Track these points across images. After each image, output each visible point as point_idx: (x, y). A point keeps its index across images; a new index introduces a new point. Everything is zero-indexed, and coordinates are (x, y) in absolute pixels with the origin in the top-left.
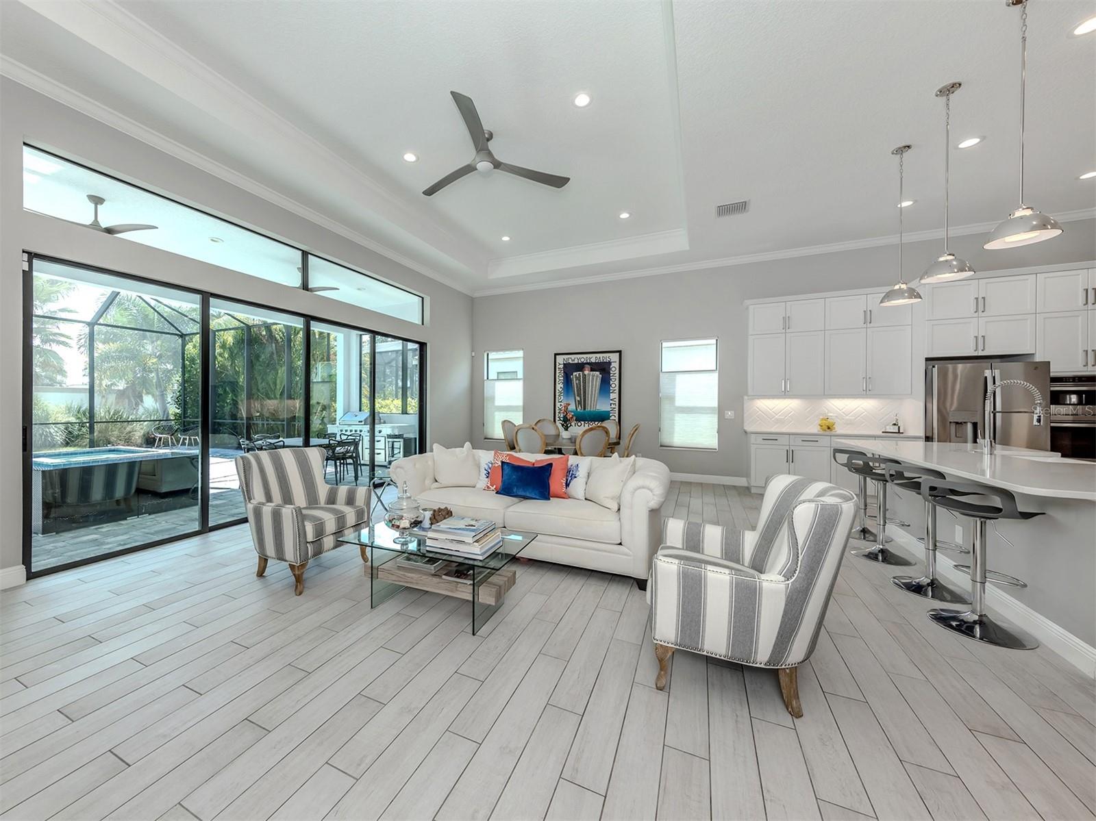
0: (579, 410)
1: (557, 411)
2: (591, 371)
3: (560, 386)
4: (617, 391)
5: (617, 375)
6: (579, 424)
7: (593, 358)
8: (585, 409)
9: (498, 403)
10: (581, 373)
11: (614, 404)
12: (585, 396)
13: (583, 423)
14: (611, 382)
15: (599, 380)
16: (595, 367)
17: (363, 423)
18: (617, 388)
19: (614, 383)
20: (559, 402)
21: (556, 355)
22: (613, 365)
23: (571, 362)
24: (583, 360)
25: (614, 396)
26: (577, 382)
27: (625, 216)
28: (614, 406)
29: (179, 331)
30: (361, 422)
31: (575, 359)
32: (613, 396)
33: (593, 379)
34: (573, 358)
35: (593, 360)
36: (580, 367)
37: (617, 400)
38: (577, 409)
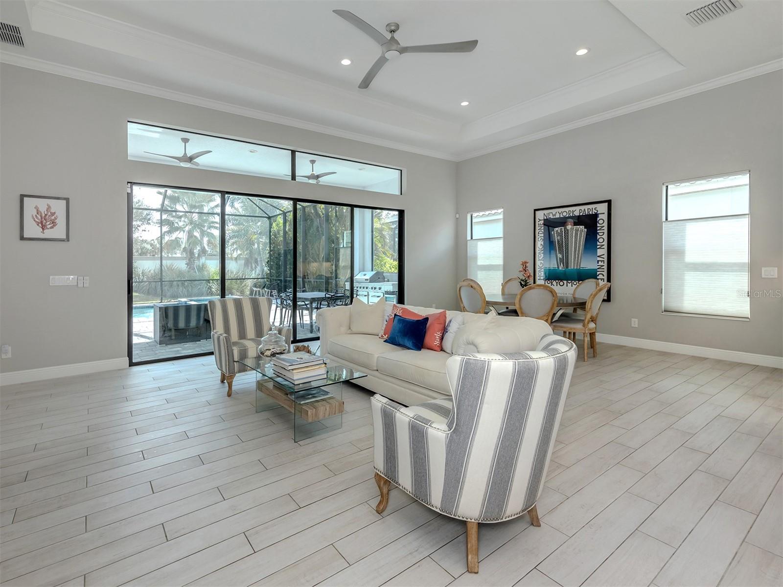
0: (560, 269)
1: (537, 270)
2: (574, 226)
3: (540, 243)
4: (606, 247)
5: (606, 228)
6: (561, 283)
7: (577, 211)
8: (567, 267)
9: (480, 262)
10: (563, 228)
11: (601, 261)
12: (567, 252)
13: (565, 282)
14: (598, 237)
15: (584, 235)
16: (579, 220)
17: (368, 281)
18: (605, 243)
19: (602, 238)
20: (539, 260)
21: (535, 210)
22: (600, 216)
23: (552, 217)
24: (565, 214)
25: (602, 252)
26: (559, 238)
28: (602, 264)
29: (268, 215)
30: (368, 280)
31: (556, 214)
32: (600, 252)
33: (576, 234)
34: (554, 213)
35: (577, 213)
36: (562, 222)
37: (606, 256)
38: (558, 267)
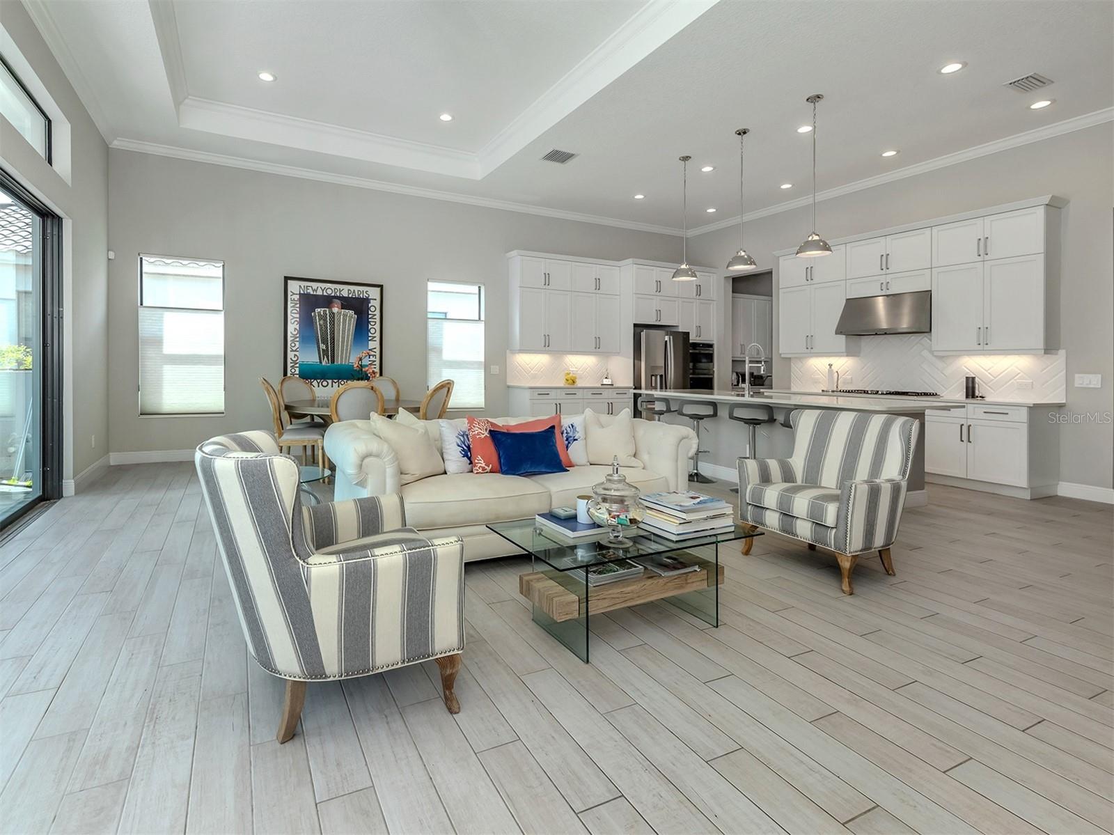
0: (324, 363)
1: (289, 365)
2: (342, 309)
3: (293, 327)
4: (378, 339)
5: (378, 317)
6: (325, 383)
7: (345, 291)
8: (333, 361)
9: (168, 350)
10: (327, 309)
11: (373, 356)
12: (333, 343)
13: (330, 381)
14: (370, 327)
15: (353, 322)
16: (347, 303)
18: (378, 334)
19: (374, 328)
20: (292, 351)
21: (287, 279)
22: (372, 303)
23: (312, 293)
24: (329, 292)
25: (374, 345)
26: (322, 322)
27: (446, 117)
28: (374, 359)
31: (319, 289)
32: (372, 345)
33: (344, 320)
34: (315, 287)
35: (345, 294)
37: (378, 350)
38: (321, 362)
